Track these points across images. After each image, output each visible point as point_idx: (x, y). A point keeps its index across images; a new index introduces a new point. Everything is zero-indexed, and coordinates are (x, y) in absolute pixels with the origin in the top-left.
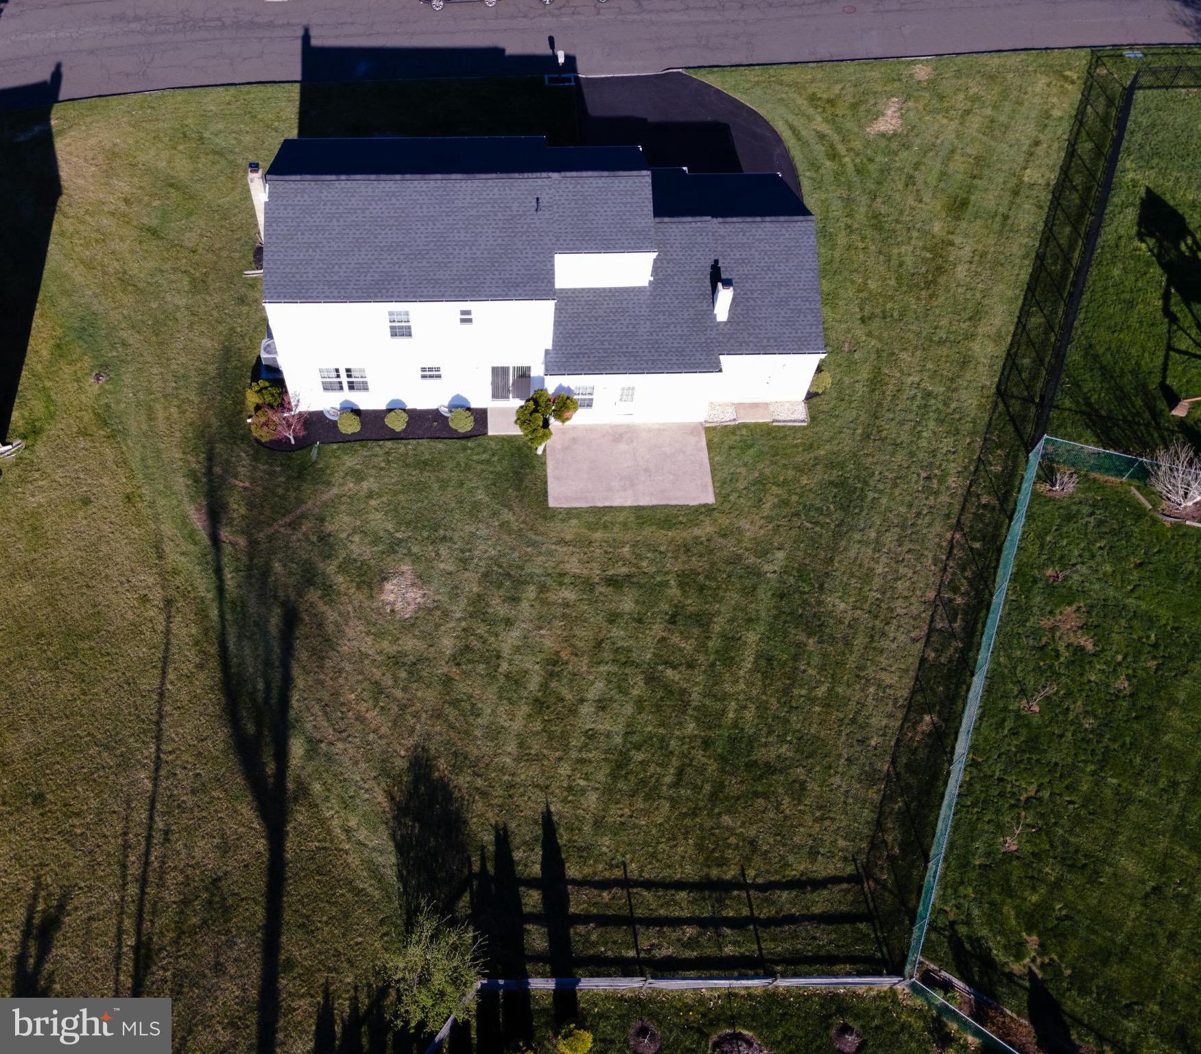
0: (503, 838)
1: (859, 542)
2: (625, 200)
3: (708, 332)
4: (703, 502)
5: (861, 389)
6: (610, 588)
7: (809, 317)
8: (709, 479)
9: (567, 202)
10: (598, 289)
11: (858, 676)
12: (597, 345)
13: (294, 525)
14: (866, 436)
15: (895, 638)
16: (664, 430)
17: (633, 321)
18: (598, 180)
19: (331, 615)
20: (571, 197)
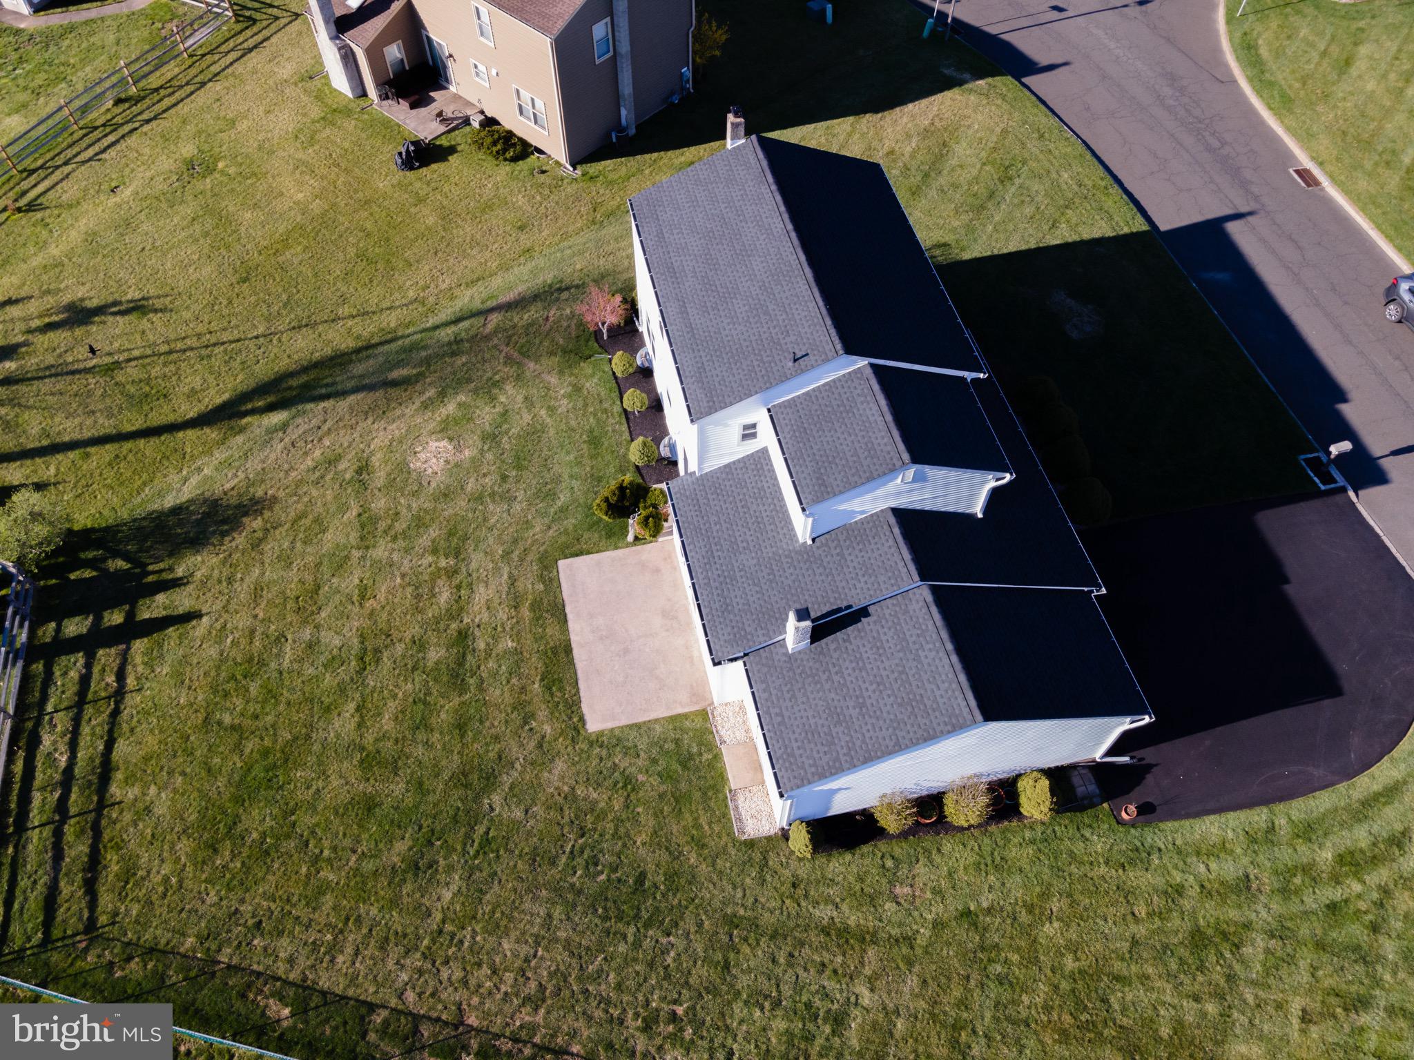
0: (176, 583)
1: (549, 916)
3: (760, 632)
4: (587, 717)
5: (824, 913)
6: (455, 634)
7: (826, 759)
8: (624, 721)
10: (781, 493)
11: (347, 919)
12: (713, 518)
13: (509, 360)
15: (403, 966)
17: (752, 544)
18: (877, 414)
19: (409, 410)
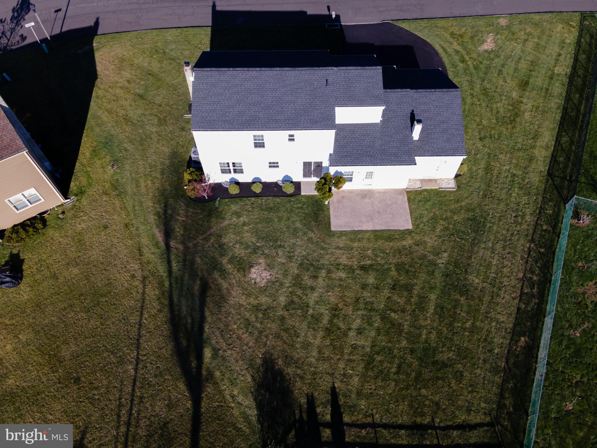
0: (311, 401)
1: (484, 248)
2: (369, 81)
3: (409, 145)
4: (406, 228)
5: (481, 173)
6: (362, 272)
7: (458, 138)
8: (409, 217)
9: (341, 82)
10: (355, 124)
11: (486, 317)
12: (355, 152)
13: (206, 239)
14: (485, 196)
15: (504, 297)
16: (386, 192)
17: (372, 140)
18: (356, 71)
19: (225, 285)
20: (342, 79)
